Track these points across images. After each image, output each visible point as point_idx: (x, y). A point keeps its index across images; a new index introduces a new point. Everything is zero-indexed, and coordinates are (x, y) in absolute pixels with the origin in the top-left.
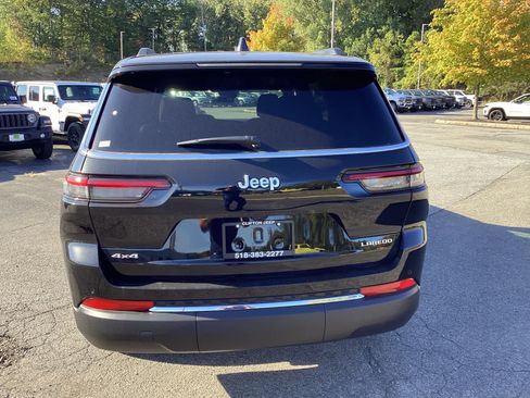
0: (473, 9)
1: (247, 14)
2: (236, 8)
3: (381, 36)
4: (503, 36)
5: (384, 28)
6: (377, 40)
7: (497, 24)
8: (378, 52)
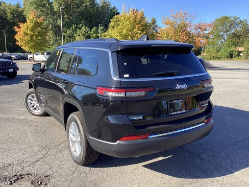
0: (127, 20)
1: (9, 14)
2: (2, 11)
3: (80, 28)
4: (140, 32)
5: (81, 25)
6: (78, 30)
7: (137, 26)
8: (79, 36)
